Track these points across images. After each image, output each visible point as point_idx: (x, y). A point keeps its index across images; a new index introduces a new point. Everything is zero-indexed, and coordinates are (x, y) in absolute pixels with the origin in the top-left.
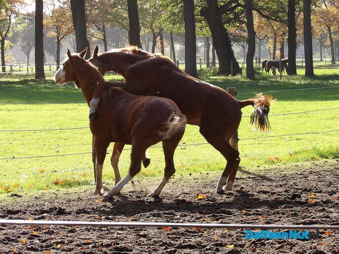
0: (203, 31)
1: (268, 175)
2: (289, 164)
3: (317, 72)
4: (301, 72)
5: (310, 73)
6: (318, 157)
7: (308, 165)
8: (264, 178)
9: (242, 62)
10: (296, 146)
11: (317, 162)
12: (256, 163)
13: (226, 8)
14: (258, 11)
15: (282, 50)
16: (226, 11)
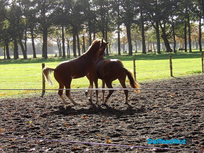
0: (162, 41)
1: (180, 78)
2: (186, 75)
3: (192, 51)
4: (188, 51)
5: (190, 51)
6: (194, 73)
7: (191, 75)
9: (172, 49)
10: (187, 70)
12: (177, 75)
13: (168, 35)
14: (176, 35)
15: (183, 45)
16: (168, 36)
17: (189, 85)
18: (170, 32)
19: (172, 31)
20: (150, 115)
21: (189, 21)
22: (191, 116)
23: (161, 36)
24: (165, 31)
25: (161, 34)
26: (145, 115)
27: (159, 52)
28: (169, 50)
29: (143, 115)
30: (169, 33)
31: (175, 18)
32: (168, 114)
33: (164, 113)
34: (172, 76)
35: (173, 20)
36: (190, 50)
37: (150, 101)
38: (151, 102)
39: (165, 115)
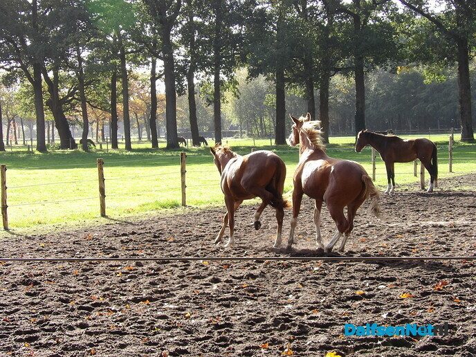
1: (129, 221)
2: (142, 213)
3: (133, 146)
4: (122, 146)
5: (128, 147)
6: (160, 208)
7: (154, 213)
8: (127, 223)
9: (78, 140)
10: (143, 200)
11: (160, 211)
12: (117, 213)
13: (65, 100)
14: (88, 102)
15: (103, 131)
16: (64, 103)
17: (161, 240)
18: (71, 94)
19: (75, 89)
20: (95, 326)
21: (123, 64)
22: (209, 326)
23: (47, 104)
24: (58, 90)
25: (46, 97)
26: (82, 326)
27: (42, 147)
28: (67, 141)
29: (77, 326)
30: (68, 96)
31: (85, 54)
32: (143, 322)
33: (133, 319)
34: (103, 215)
35: (80, 60)
36: (126, 143)
37: (75, 287)
38: (80, 289)
39: (136, 325)
